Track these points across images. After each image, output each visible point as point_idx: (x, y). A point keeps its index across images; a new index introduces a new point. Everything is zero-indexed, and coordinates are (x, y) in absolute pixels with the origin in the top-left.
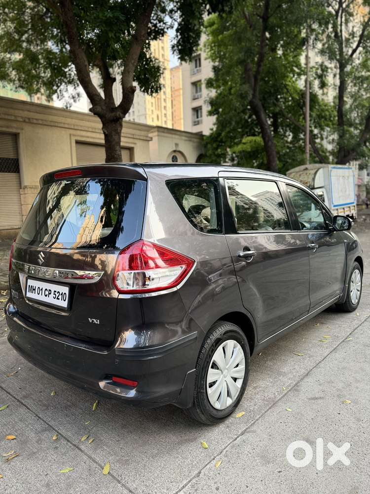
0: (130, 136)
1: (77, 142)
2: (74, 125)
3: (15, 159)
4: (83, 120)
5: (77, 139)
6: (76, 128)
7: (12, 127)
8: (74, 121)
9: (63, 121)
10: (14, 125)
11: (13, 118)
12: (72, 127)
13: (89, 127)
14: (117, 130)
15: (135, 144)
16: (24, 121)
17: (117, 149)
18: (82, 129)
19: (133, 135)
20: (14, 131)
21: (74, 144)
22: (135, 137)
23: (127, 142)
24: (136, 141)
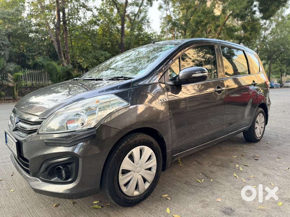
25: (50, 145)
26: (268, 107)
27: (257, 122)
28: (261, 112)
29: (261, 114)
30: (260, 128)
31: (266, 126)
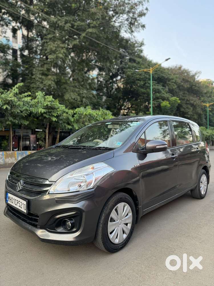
25: (59, 202)
26: (209, 169)
27: (201, 182)
28: (204, 173)
29: (204, 175)
30: (204, 186)
31: (208, 185)
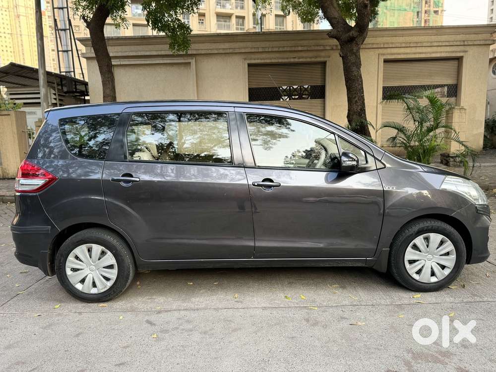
0: (458, 43)
1: (386, 61)
2: (384, 44)
3: (322, 86)
4: (396, 36)
5: (385, 58)
6: (385, 46)
7: (320, 57)
8: (385, 40)
9: (372, 42)
10: (323, 54)
11: (322, 48)
12: (382, 46)
13: (401, 43)
14: (353, 50)
15: (466, 52)
16: (332, 49)
17: (353, 70)
18: (394, 46)
19: (464, 41)
20: (322, 59)
21: (382, 63)
22: (466, 43)
23: (453, 52)
24: (467, 48)
